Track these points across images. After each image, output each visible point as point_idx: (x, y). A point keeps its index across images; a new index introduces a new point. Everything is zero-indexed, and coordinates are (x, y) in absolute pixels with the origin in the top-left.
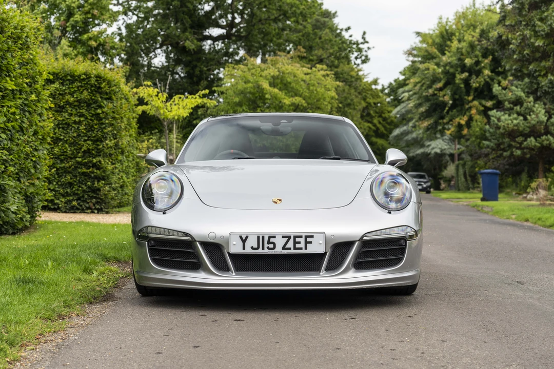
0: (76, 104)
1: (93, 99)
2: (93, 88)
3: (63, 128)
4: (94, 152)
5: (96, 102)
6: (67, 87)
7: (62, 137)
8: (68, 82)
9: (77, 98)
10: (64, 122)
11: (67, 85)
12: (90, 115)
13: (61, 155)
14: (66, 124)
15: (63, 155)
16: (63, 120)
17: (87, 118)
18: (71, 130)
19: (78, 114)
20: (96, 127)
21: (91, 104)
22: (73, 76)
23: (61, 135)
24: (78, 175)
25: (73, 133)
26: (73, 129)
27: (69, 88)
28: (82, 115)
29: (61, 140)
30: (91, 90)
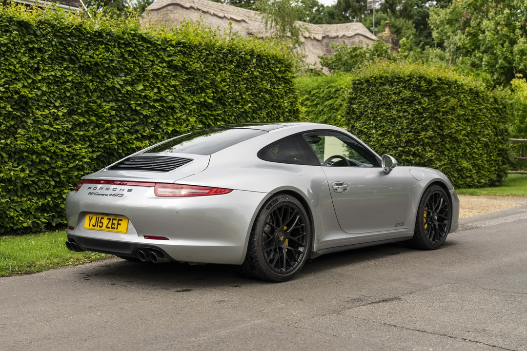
0: (401, 101)
1: (415, 97)
2: (415, 87)
3: (391, 122)
4: (414, 142)
5: (416, 99)
6: (395, 87)
7: (390, 130)
8: (396, 83)
9: (402, 96)
10: (391, 118)
11: (395, 86)
12: (412, 110)
13: (389, 145)
14: (393, 119)
15: (391, 145)
16: (391, 116)
17: (409, 113)
18: (397, 124)
19: (403, 110)
20: (416, 120)
21: (413, 101)
22: (399, 78)
23: (389, 128)
24: (402, 161)
25: (399, 126)
26: (399, 123)
27: (396, 88)
28: (405, 111)
29: (389, 132)
30: (413, 89)
